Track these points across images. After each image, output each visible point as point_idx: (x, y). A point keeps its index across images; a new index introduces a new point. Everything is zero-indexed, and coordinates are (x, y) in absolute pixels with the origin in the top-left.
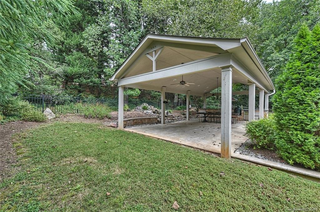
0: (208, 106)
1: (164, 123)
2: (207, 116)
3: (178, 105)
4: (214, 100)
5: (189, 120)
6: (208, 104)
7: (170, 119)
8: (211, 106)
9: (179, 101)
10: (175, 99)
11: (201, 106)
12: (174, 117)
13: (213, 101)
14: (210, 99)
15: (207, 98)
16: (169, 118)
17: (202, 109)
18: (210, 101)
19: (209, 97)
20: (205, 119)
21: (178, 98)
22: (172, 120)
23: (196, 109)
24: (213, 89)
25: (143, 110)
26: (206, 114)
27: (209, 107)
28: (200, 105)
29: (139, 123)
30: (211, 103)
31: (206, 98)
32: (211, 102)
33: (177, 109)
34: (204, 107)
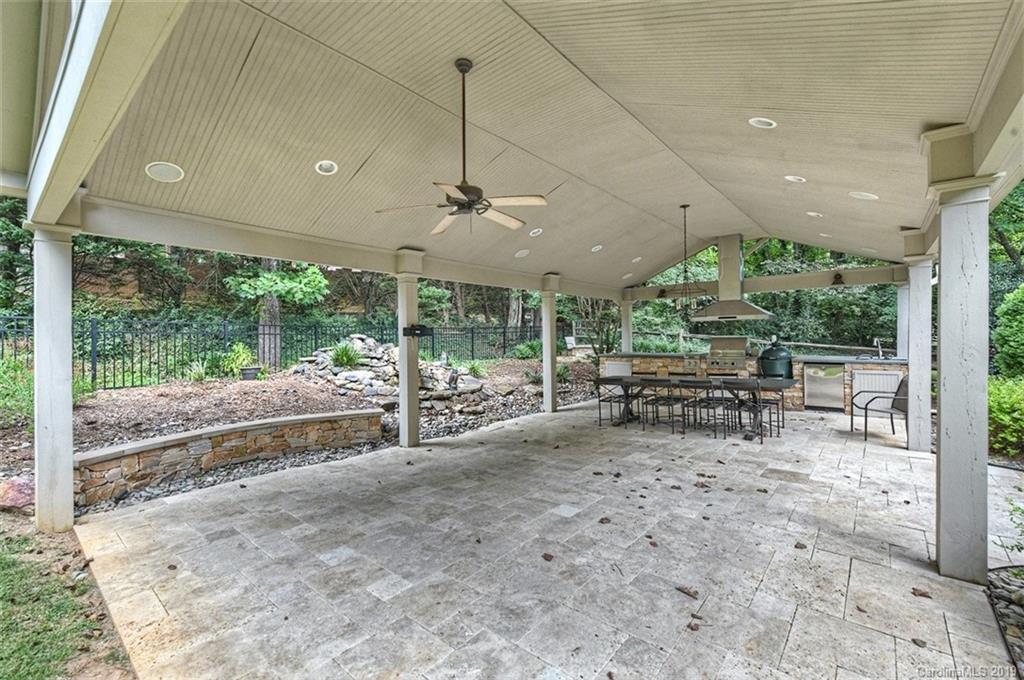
0: (640, 340)
1: (415, 443)
2: (636, 396)
3: (522, 339)
4: (661, 316)
5: (554, 410)
6: (639, 333)
7: (461, 412)
8: (652, 337)
9: (529, 321)
10: (511, 312)
11: (611, 340)
12: (487, 398)
13: (658, 320)
14: (646, 314)
15: (635, 308)
16: (458, 407)
17: (616, 356)
18: (649, 318)
19: (645, 303)
20: (627, 405)
21: (525, 310)
22: (469, 413)
23: (591, 352)
24: (660, 269)
25: (336, 370)
26: (632, 385)
27: (646, 342)
28: (608, 335)
29: (261, 450)
30: (650, 327)
31: (631, 309)
32: (650, 325)
33: (518, 354)
34: (626, 346)
